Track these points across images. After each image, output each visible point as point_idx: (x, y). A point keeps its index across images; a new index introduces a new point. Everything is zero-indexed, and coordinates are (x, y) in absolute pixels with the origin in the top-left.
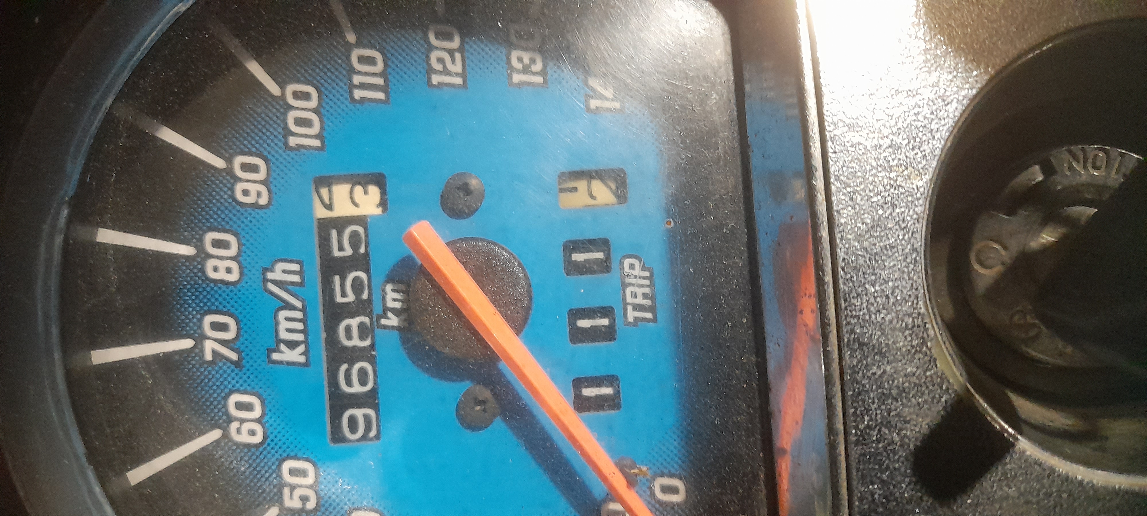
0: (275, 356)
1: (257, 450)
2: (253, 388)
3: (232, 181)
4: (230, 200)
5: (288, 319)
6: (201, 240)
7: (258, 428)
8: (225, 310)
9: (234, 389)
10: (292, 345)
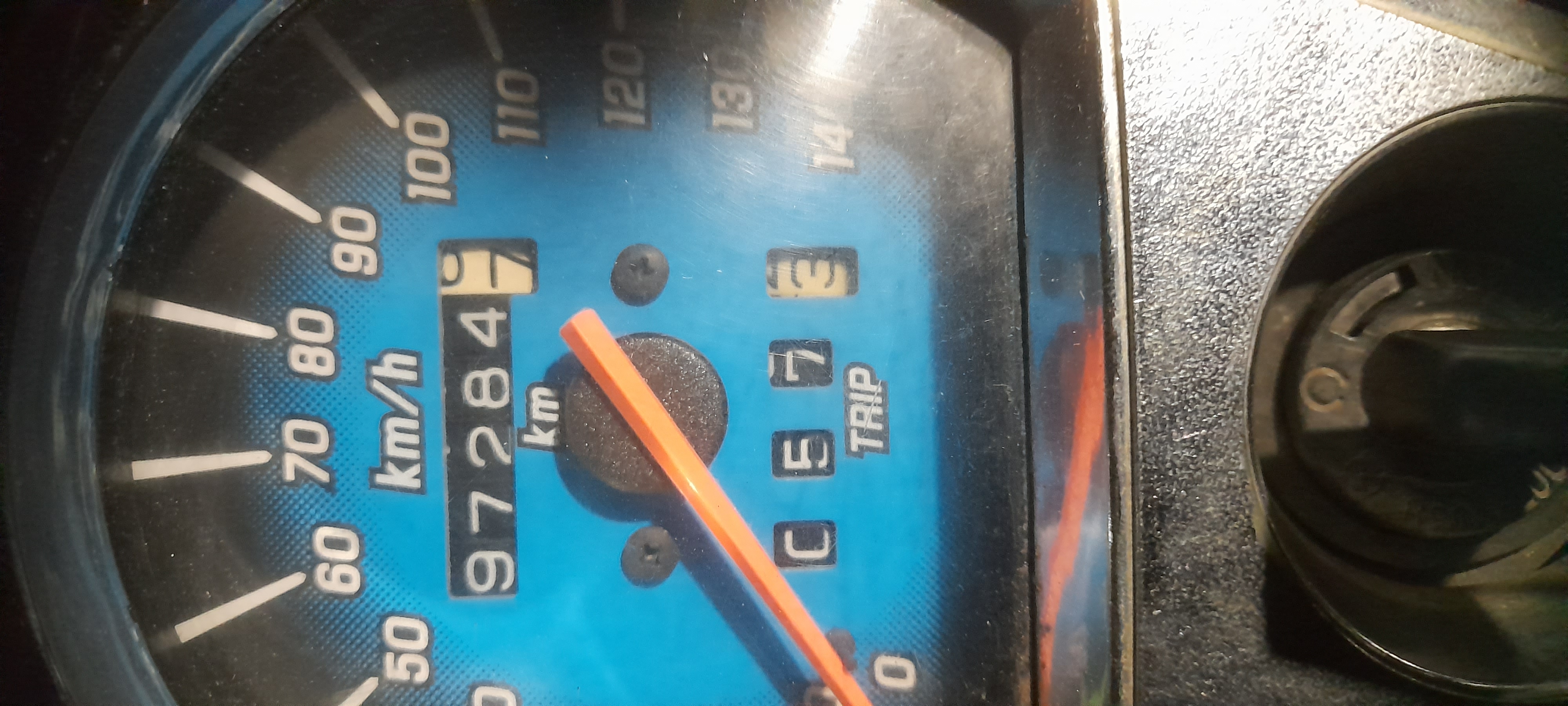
0: (380, 479)
1: (351, 602)
2: (349, 520)
3: (329, 241)
4: (325, 267)
5: (399, 430)
6: (283, 318)
7: (354, 573)
8: (314, 414)
9: (323, 520)
10: (403, 464)
